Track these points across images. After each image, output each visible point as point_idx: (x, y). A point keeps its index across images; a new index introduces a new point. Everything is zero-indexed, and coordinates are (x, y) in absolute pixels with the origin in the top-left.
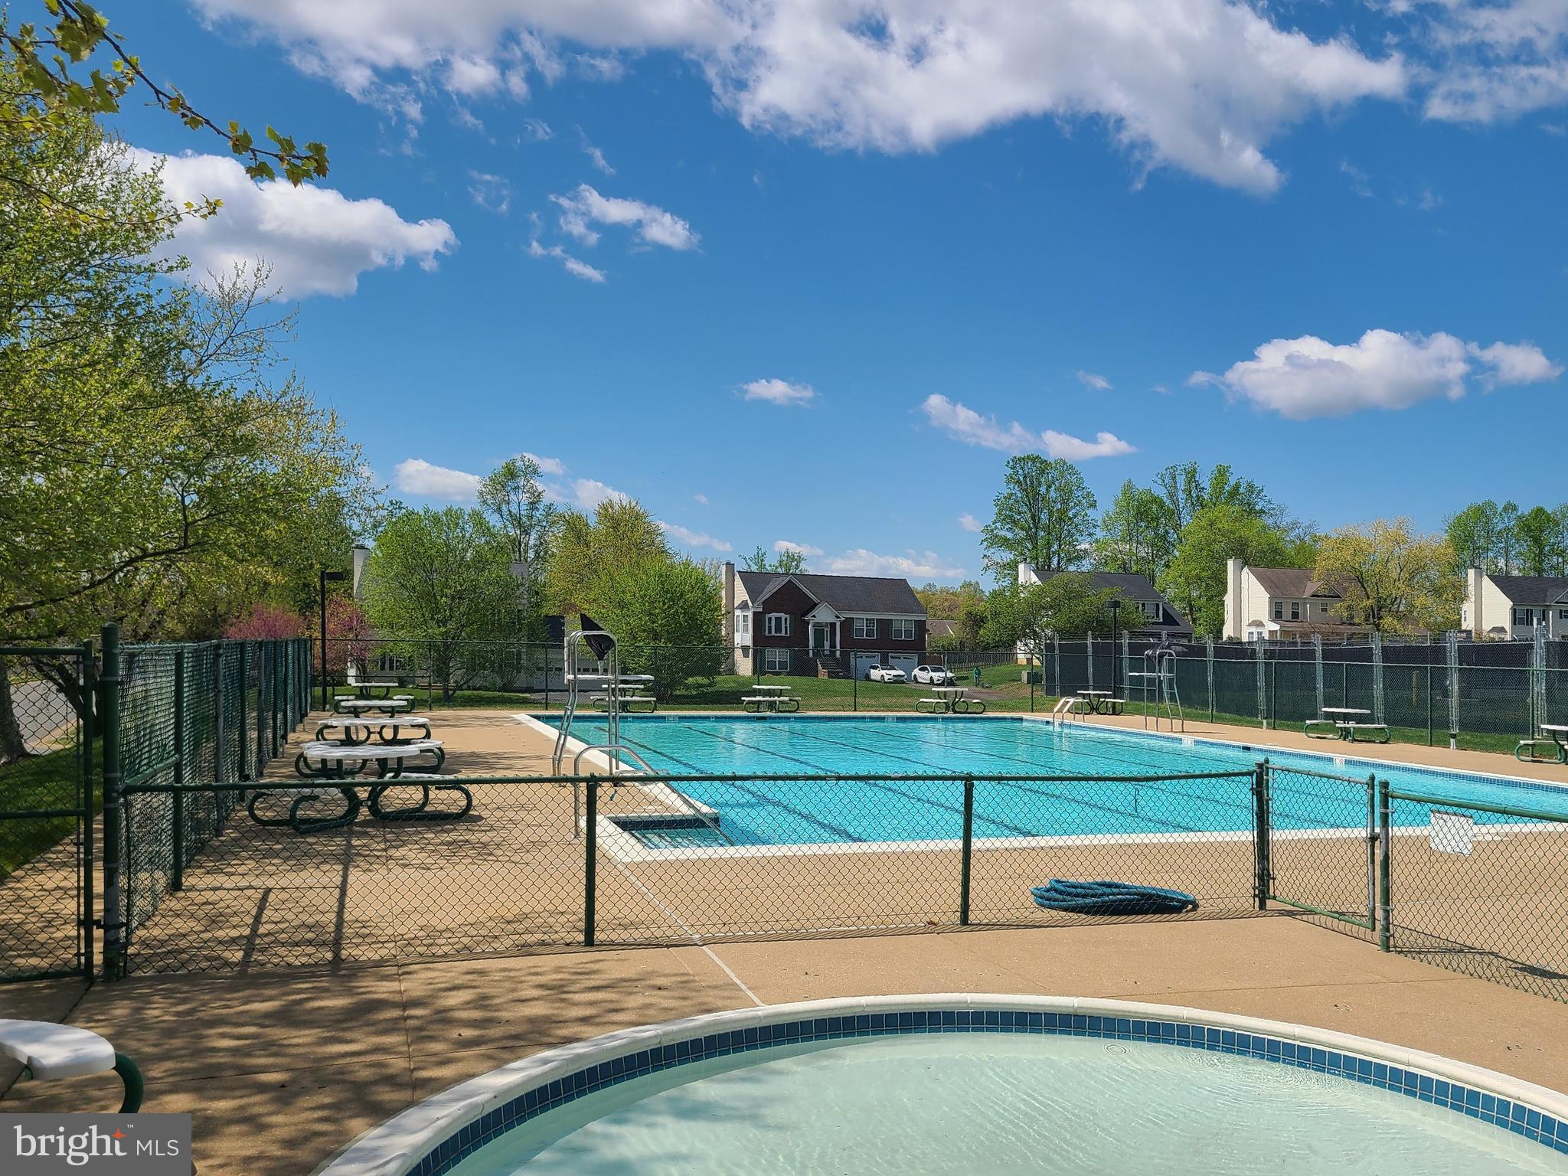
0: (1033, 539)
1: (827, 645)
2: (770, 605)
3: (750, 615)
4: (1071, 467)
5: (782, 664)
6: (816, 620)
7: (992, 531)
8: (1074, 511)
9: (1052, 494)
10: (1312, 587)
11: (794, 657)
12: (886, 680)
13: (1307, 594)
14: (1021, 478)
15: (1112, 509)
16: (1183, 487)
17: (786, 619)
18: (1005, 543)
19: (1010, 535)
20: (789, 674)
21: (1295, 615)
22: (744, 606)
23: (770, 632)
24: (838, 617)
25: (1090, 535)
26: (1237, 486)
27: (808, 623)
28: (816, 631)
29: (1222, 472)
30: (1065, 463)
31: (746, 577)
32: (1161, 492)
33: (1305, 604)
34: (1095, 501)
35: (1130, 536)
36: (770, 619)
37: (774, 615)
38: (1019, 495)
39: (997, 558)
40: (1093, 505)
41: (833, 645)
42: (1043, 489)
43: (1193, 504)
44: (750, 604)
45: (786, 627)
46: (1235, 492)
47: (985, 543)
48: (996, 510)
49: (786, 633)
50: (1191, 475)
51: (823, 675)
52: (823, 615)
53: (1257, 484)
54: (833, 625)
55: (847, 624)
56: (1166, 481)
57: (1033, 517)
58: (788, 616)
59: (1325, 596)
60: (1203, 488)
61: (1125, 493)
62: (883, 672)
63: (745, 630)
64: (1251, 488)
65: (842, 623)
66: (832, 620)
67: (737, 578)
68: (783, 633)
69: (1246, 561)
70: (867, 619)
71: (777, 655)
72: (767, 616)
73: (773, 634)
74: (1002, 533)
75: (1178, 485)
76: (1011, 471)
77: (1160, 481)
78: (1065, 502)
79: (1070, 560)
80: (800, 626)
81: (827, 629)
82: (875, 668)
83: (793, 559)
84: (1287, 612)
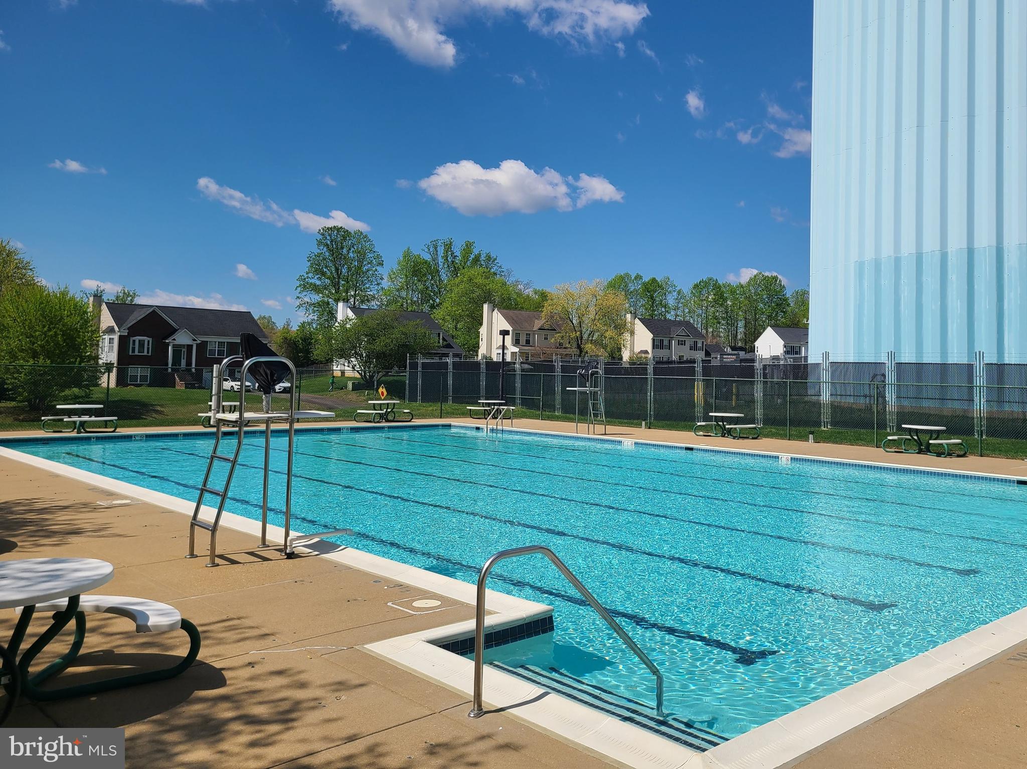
0: (336, 285)
1: (183, 363)
2: (135, 330)
3: (116, 338)
4: (366, 236)
5: (143, 378)
6: (176, 342)
7: (305, 279)
8: (366, 267)
9: (351, 255)
10: (538, 324)
11: (153, 372)
12: (236, 389)
13: (535, 328)
14: (329, 242)
15: (396, 267)
16: (443, 255)
17: (149, 341)
18: (316, 289)
19: (318, 283)
20: (150, 385)
21: (528, 342)
22: (110, 330)
23: (133, 351)
24: (194, 340)
25: (378, 284)
26: (480, 255)
27: (168, 345)
28: (174, 351)
29: (469, 246)
30: (361, 233)
31: (111, 306)
32: (427, 257)
33: (534, 335)
34: (383, 261)
35: (408, 286)
36: (134, 341)
37: (137, 338)
38: (327, 254)
39: (307, 299)
40: (381, 264)
41: (189, 363)
42: (345, 251)
43: (448, 266)
44: (116, 329)
45: (148, 348)
46: (477, 260)
47: (299, 289)
48: (309, 264)
49: (148, 352)
50: (448, 247)
51: (180, 385)
52: (182, 338)
53: (493, 255)
54: (190, 347)
55: (202, 346)
56: (431, 250)
57: (337, 270)
58: (150, 340)
59: (548, 330)
60: (456, 256)
61: (405, 257)
62: (233, 384)
63: (111, 349)
64: (489, 258)
65: (197, 345)
66: (189, 342)
67: (104, 307)
68: (145, 353)
69: (494, 306)
70: (219, 342)
71: (138, 371)
72: (132, 339)
73: (136, 353)
74: (313, 281)
75: (439, 253)
76: (321, 237)
77: (427, 250)
78: (361, 262)
79: (362, 302)
80: (160, 348)
81: (184, 350)
82: (226, 380)
83: (129, 295)
84: (523, 340)
